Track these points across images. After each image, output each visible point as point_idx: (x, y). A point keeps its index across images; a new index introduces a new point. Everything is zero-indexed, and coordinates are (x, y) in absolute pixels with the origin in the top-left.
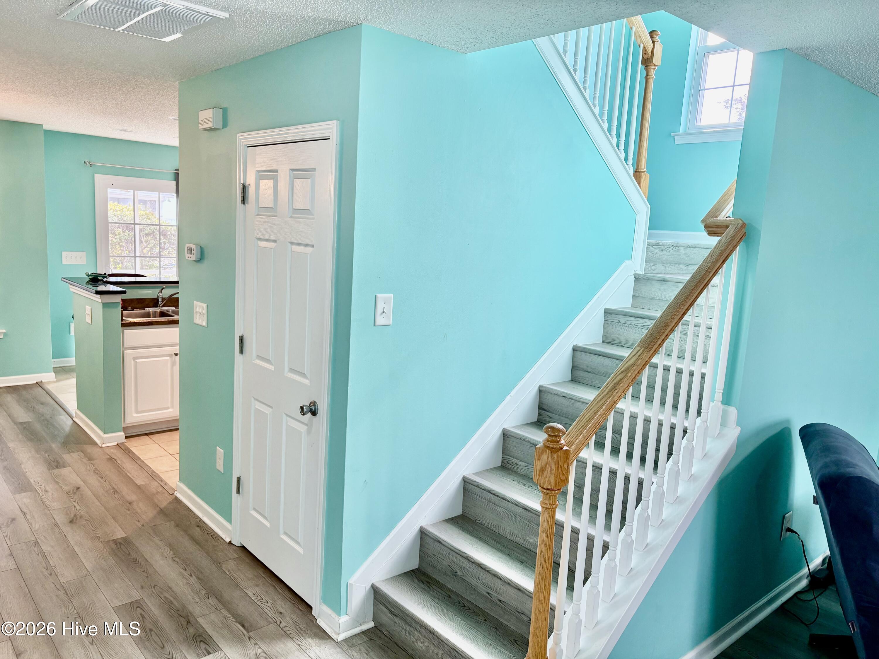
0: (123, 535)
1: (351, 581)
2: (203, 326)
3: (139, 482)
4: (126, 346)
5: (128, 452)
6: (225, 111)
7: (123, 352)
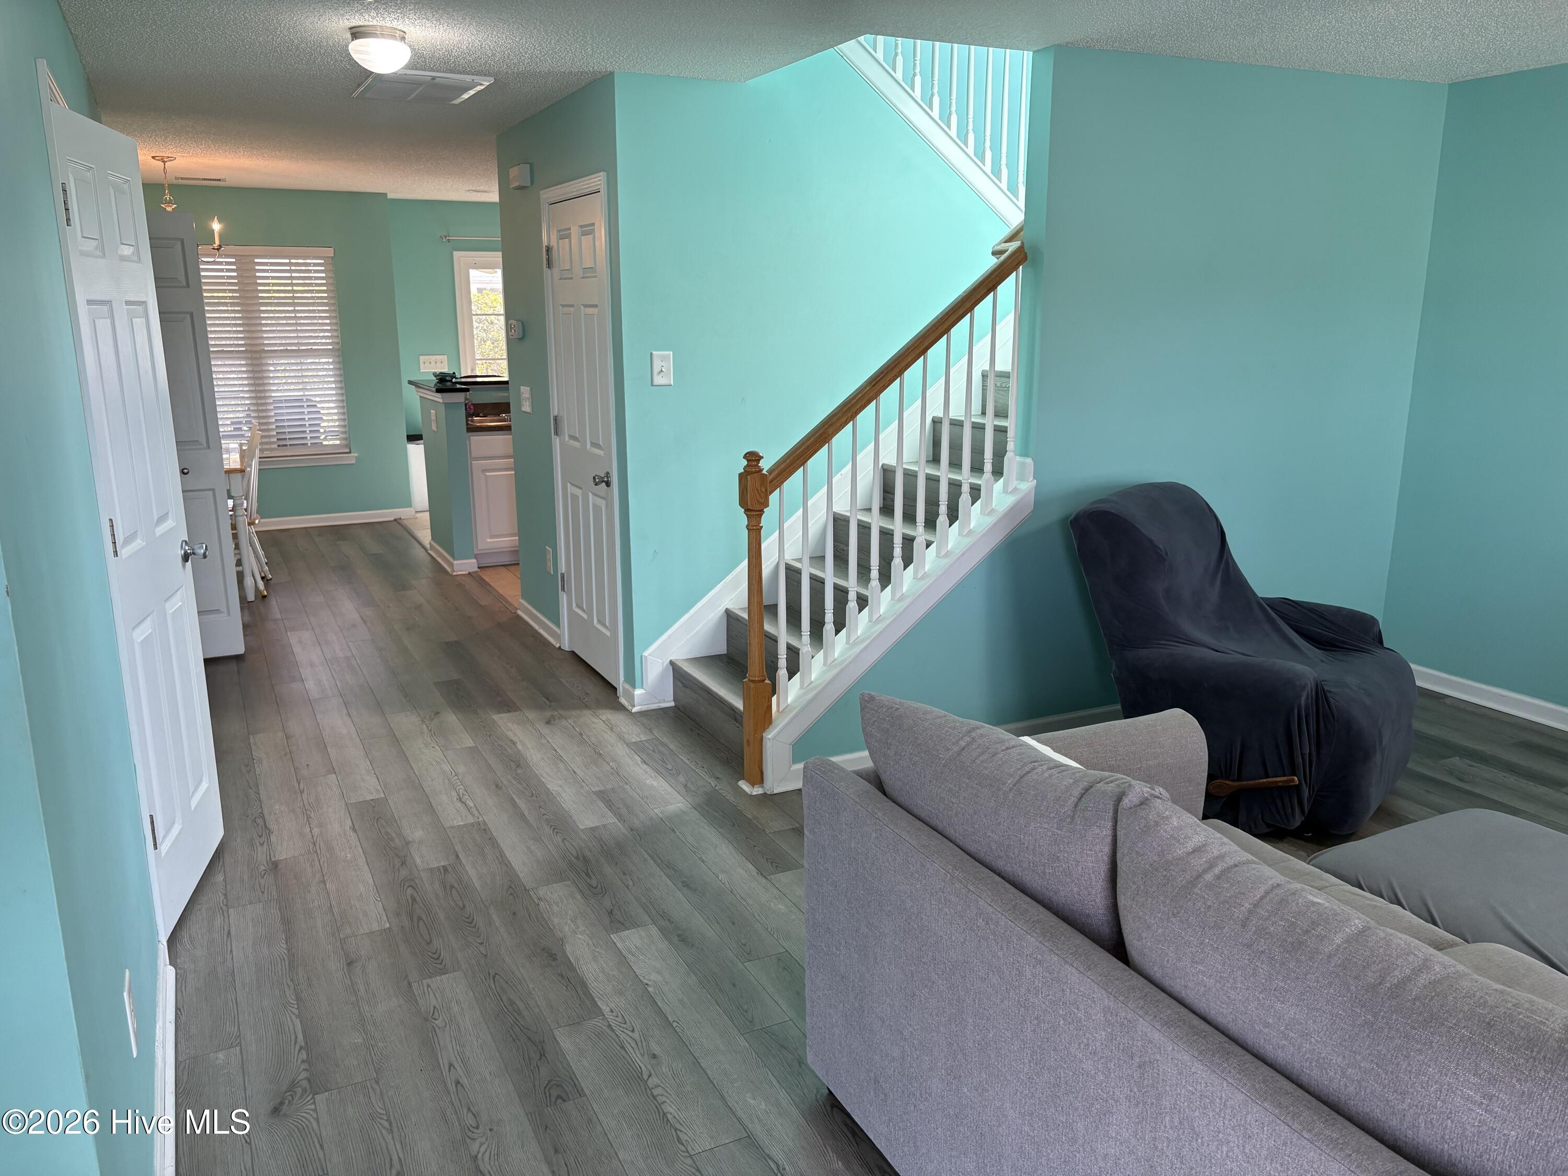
0: (455, 639)
1: (646, 654)
2: (528, 413)
3: (482, 603)
4: (473, 455)
5: (483, 583)
6: (532, 165)
7: (471, 463)
